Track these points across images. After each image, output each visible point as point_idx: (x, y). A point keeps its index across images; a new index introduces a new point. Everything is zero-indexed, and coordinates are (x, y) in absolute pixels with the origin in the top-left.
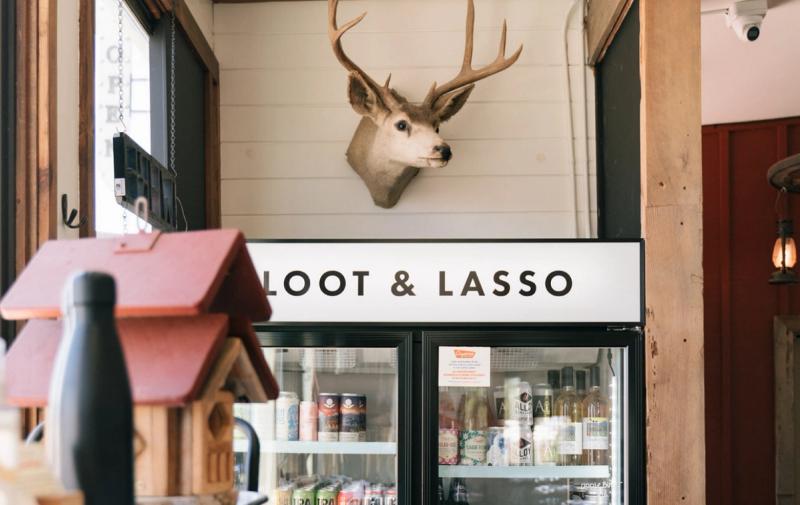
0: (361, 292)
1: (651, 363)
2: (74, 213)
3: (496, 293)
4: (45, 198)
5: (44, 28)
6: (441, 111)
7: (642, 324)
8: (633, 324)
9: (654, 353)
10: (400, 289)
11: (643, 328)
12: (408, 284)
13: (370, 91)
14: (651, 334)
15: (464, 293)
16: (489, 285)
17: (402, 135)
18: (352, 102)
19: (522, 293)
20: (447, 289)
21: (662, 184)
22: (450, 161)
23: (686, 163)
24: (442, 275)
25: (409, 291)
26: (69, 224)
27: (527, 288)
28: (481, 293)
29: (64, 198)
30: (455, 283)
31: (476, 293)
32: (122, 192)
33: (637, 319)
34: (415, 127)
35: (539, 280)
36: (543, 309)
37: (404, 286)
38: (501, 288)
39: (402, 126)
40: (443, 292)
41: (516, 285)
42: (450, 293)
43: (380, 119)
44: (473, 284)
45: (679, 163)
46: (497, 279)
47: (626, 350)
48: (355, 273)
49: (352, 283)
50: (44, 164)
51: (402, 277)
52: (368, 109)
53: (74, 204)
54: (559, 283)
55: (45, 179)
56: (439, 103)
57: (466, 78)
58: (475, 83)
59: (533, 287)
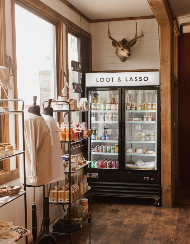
0: (112, 81)
1: (161, 92)
2: (66, 75)
3: (135, 81)
4: (62, 74)
5: (62, 52)
6: (131, 45)
7: (160, 85)
8: (158, 86)
9: (162, 90)
10: (119, 80)
11: (160, 86)
12: (120, 79)
13: (116, 44)
14: (162, 87)
15: (130, 81)
16: (134, 79)
17: (122, 51)
18: (113, 45)
19: (140, 81)
20: (127, 80)
21: (163, 61)
22: (130, 56)
23: (167, 57)
24: (126, 78)
25: (120, 81)
26: (65, 76)
27: (140, 80)
28: (133, 81)
29: (64, 73)
30: (128, 79)
31: (132, 81)
32: (72, 69)
33: (159, 85)
34: (124, 50)
35: (142, 78)
36: (143, 83)
37: (120, 80)
38: (136, 80)
39: (122, 50)
40: (126, 81)
41: (139, 79)
42: (127, 81)
43: (119, 48)
44: (131, 79)
45: (166, 57)
46: (135, 78)
47: (157, 90)
48: (112, 78)
49: (111, 79)
50: (62, 70)
51: (119, 78)
52: (116, 47)
53: (66, 74)
54: (146, 79)
55: (62, 72)
56: (130, 44)
57: (136, 38)
58: (137, 39)
59: (141, 79)
